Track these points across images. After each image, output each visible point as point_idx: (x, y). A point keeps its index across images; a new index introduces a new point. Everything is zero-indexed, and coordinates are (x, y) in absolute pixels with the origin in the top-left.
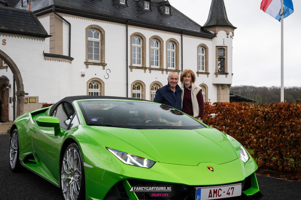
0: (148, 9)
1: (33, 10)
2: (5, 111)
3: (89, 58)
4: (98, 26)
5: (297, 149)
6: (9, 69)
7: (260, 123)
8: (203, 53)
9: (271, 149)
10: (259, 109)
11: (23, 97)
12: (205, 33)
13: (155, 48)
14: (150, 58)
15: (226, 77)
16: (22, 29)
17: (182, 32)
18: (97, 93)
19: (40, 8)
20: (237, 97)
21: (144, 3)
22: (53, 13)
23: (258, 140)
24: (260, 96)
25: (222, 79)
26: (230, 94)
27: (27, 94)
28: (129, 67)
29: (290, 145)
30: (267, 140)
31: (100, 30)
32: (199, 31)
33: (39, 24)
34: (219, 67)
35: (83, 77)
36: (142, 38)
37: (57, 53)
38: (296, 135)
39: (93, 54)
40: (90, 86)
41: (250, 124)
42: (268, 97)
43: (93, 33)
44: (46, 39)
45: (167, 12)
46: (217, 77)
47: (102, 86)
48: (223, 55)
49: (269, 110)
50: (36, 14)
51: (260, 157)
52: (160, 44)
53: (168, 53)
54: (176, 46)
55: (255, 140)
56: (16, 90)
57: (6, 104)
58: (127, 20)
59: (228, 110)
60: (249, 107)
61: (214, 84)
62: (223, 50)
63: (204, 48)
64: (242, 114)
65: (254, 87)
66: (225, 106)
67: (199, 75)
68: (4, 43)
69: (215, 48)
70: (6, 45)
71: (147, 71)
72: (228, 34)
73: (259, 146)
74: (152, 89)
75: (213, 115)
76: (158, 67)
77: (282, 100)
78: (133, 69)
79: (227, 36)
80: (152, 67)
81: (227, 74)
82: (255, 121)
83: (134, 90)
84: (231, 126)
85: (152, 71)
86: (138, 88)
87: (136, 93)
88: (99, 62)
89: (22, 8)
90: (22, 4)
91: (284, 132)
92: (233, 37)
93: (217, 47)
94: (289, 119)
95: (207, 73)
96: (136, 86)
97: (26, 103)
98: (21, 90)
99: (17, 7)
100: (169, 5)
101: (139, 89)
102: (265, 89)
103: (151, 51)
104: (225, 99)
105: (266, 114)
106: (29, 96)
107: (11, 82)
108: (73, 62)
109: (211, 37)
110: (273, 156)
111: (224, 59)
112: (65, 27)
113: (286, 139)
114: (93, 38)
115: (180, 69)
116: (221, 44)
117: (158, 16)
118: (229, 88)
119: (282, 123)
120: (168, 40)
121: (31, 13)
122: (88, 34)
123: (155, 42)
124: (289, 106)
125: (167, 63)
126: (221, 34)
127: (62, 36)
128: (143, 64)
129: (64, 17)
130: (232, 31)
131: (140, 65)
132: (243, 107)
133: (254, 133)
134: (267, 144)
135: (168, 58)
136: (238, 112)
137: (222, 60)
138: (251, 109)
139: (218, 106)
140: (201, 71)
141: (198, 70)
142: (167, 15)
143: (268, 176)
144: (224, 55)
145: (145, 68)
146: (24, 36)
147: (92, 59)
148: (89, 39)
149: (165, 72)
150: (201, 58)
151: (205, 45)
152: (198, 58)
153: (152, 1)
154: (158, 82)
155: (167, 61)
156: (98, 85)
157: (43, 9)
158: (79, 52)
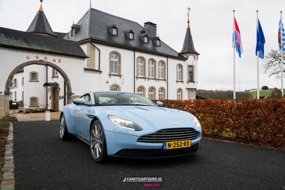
0: (147, 42)
1: (77, 41)
2: (56, 105)
3: (111, 72)
4: (117, 52)
8: (180, 69)
11: (71, 96)
12: (181, 57)
13: (151, 66)
14: (148, 72)
15: (194, 84)
16: (71, 52)
17: (168, 56)
19: (80, 40)
21: (144, 38)
22: (89, 43)
23: (234, 122)
25: (191, 85)
26: (196, 95)
27: (73, 94)
28: (136, 78)
31: (118, 54)
32: (177, 55)
33: (81, 50)
34: (189, 78)
35: (107, 83)
36: (144, 60)
37: (91, 68)
39: (114, 69)
40: (112, 89)
41: (229, 112)
43: (114, 56)
44: (85, 59)
45: (158, 44)
46: (188, 84)
47: (119, 89)
48: (191, 70)
50: (78, 43)
52: (155, 63)
53: (159, 69)
54: (164, 65)
55: (232, 122)
56: (66, 92)
57: (57, 100)
58: (135, 48)
61: (186, 88)
62: (192, 68)
63: (180, 66)
67: (178, 83)
68: (59, 62)
69: (187, 66)
70: (61, 62)
71: (147, 80)
72: (195, 58)
74: (149, 91)
76: (153, 78)
78: (138, 79)
79: (194, 59)
80: (150, 77)
81: (194, 82)
83: (139, 92)
85: (149, 80)
86: (141, 91)
88: (117, 74)
90: (68, 37)
92: (198, 60)
93: (188, 65)
94: (254, 109)
95: (182, 82)
96: (140, 89)
97: (73, 99)
98: (70, 91)
100: (159, 40)
101: (142, 91)
103: (149, 68)
104: (193, 97)
106: (74, 95)
107: (62, 86)
108: (102, 74)
109: (185, 59)
111: (192, 73)
112: (97, 52)
113: (253, 121)
114: (114, 59)
115: (166, 79)
116: (190, 64)
117: (153, 46)
118: (195, 90)
119: (250, 112)
120: (159, 61)
121: (76, 43)
122: (111, 57)
123: (151, 62)
125: (158, 75)
126: (191, 58)
127: (95, 57)
128: (144, 75)
129: (96, 46)
130: (197, 56)
131: (142, 76)
134: (240, 124)
140: (178, 80)
141: (177, 80)
142: (158, 46)
144: (193, 71)
145: (146, 78)
146: (72, 57)
147: (113, 72)
148: (112, 60)
149: (157, 81)
150: (179, 72)
151: (181, 64)
152: (177, 72)
153: (149, 37)
154: (153, 87)
155: (158, 74)
156: (116, 88)
157: (83, 41)
158: (105, 67)
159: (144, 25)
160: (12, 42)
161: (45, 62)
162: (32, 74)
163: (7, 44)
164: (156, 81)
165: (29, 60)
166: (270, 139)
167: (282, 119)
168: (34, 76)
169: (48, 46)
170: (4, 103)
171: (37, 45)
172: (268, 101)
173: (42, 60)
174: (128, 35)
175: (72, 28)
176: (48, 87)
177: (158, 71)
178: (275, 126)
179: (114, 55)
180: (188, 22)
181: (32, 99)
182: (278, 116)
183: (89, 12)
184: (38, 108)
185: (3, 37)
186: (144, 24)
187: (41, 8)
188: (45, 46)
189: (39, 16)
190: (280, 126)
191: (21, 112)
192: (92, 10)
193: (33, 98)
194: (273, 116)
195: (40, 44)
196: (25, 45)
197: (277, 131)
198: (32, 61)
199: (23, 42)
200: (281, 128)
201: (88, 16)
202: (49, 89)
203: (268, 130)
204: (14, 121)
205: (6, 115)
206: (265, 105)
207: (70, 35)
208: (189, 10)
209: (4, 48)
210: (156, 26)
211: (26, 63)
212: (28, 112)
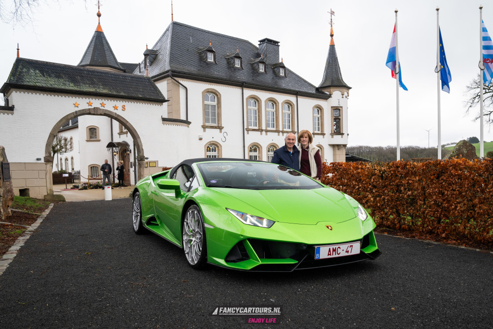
0: (263, 71)
1: (150, 75)
3: (206, 122)
4: (214, 90)
5: (414, 206)
6: (129, 134)
7: (376, 182)
8: (319, 114)
9: (388, 208)
10: (376, 168)
11: (143, 161)
12: (320, 94)
13: (271, 110)
14: (266, 120)
15: (342, 137)
16: (140, 94)
17: (297, 94)
18: (215, 156)
19: (157, 74)
20: (352, 157)
21: (259, 66)
22: (170, 78)
23: (375, 199)
24: (375, 156)
25: (338, 140)
26: (346, 155)
27: (147, 158)
28: (246, 130)
29: (407, 203)
30: (384, 199)
31: (216, 94)
32: (314, 92)
33: (156, 89)
34: (335, 127)
35: (200, 141)
36: (258, 101)
37: (174, 117)
38: (412, 193)
39: (210, 117)
40: (208, 149)
41: (367, 183)
42: (384, 156)
44: (164, 103)
45: (282, 74)
46: (332, 137)
47: (220, 149)
48: (338, 115)
49: (386, 169)
50: (153, 79)
51: (377, 216)
52: (276, 106)
53: (284, 114)
54: (292, 108)
55: (372, 199)
56: (137, 155)
57: (127, 169)
58: (243, 83)
59: (345, 170)
60: (366, 166)
61: (330, 145)
62: (338, 111)
63: (319, 109)
64: (358, 173)
65: (370, 147)
66: (342, 165)
67: (316, 136)
68: (123, 109)
69: (330, 109)
70: (126, 110)
71: (264, 133)
72: (343, 95)
73: (376, 204)
74: (269, 151)
75: (330, 175)
76: (275, 129)
77: (398, 158)
78: (250, 132)
79: (342, 96)
80: (268, 129)
81: (342, 134)
82: (372, 180)
83: (251, 153)
84: (347, 185)
85: (268, 133)
86: (255, 150)
87: (253, 155)
88: (216, 125)
89: (140, 74)
90: (140, 70)
91: (401, 191)
92: (349, 97)
93: (332, 107)
94: (405, 177)
95: (323, 134)
96: (253, 149)
97: (146, 167)
98: (141, 154)
99: (135, 73)
100: (284, 67)
101: (256, 152)
102: (380, 149)
103: (267, 113)
104: (342, 159)
105: (383, 173)
106: (149, 160)
107: (132, 147)
108: (190, 126)
109: (327, 97)
110: (391, 214)
111: (340, 119)
112: (182, 92)
113: (403, 198)
114: (210, 102)
115: (296, 130)
116: (336, 105)
117: (273, 78)
118: (345, 148)
119: (399, 182)
120: (283, 102)
121: (149, 79)
122: (205, 98)
123: (270, 104)
124: (406, 165)
125: (283, 125)
126: (336, 94)
127: (179, 100)
128: (259, 126)
129: (180, 82)
130: (347, 91)
131: (256, 128)
132: (360, 166)
133: (371, 192)
134: (385, 203)
135: (284, 121)
136: (355, 172)
137: (337, 121)
138: (368, 168)
139: (335, 166)
140: (317, 132)
141: (314, 131)
142: (282, 77)
143: (386, 234)
144: (340, 116)
145: (262, 130)
146: (143, 101)
147: (209, 123)
148: (206, 102)
149: (281, 134)
150: (317, 119)
151: (320, 106)
152: (313, 118)
153: (267, 63)
154: (275, 144)
155: (283, 122)
156: (215, 148)
157: (160, 74)
158: (196, 116)
159: (259, 45)
160: (52, 82)
161: (102, 111)
162: (90, 129)
163: (44, 85)
164: (279, 135)
165: (77, 109)
166: (430, 227)
167: (449, 193)
168: (93, 133)
169: (105, 85)
170: (45, 175)
171: (89, 84)
172: (426, 164)
173: (97, 108)
174: (232, 62)
175: (146, 55)
176: (114, 149)
177: (282, 119)
178: (438, 206)
179: (210, 96)
180: (332, 36)
181: (92, 167)
182: (442, 188)
183: (170, 28)
184: (100, 181)
185: (38, 75)
186: (259, 43)
187: (99, 26)
188: (101, 87)
189: (96, 39)
190: (446, 205)
191: (76, 187)
192: (175, 24)
193: (94, 167)
194: (435, 188)
195: (93, 84)
196: (71, 87)
197: (441, 214)
198: (83, 110)
199: (68, 81)
200: (448, 207)
201: (170, 34)
202: (116, 151)
203: (426, 212)
204: (60, 201)
205: (49, 192)
206: (423, 171)
207: (142, 66)
208: (332, 15)
209: (40, 92)
210: (279, 44)
211: (73, 113)
212: (85, 188)
